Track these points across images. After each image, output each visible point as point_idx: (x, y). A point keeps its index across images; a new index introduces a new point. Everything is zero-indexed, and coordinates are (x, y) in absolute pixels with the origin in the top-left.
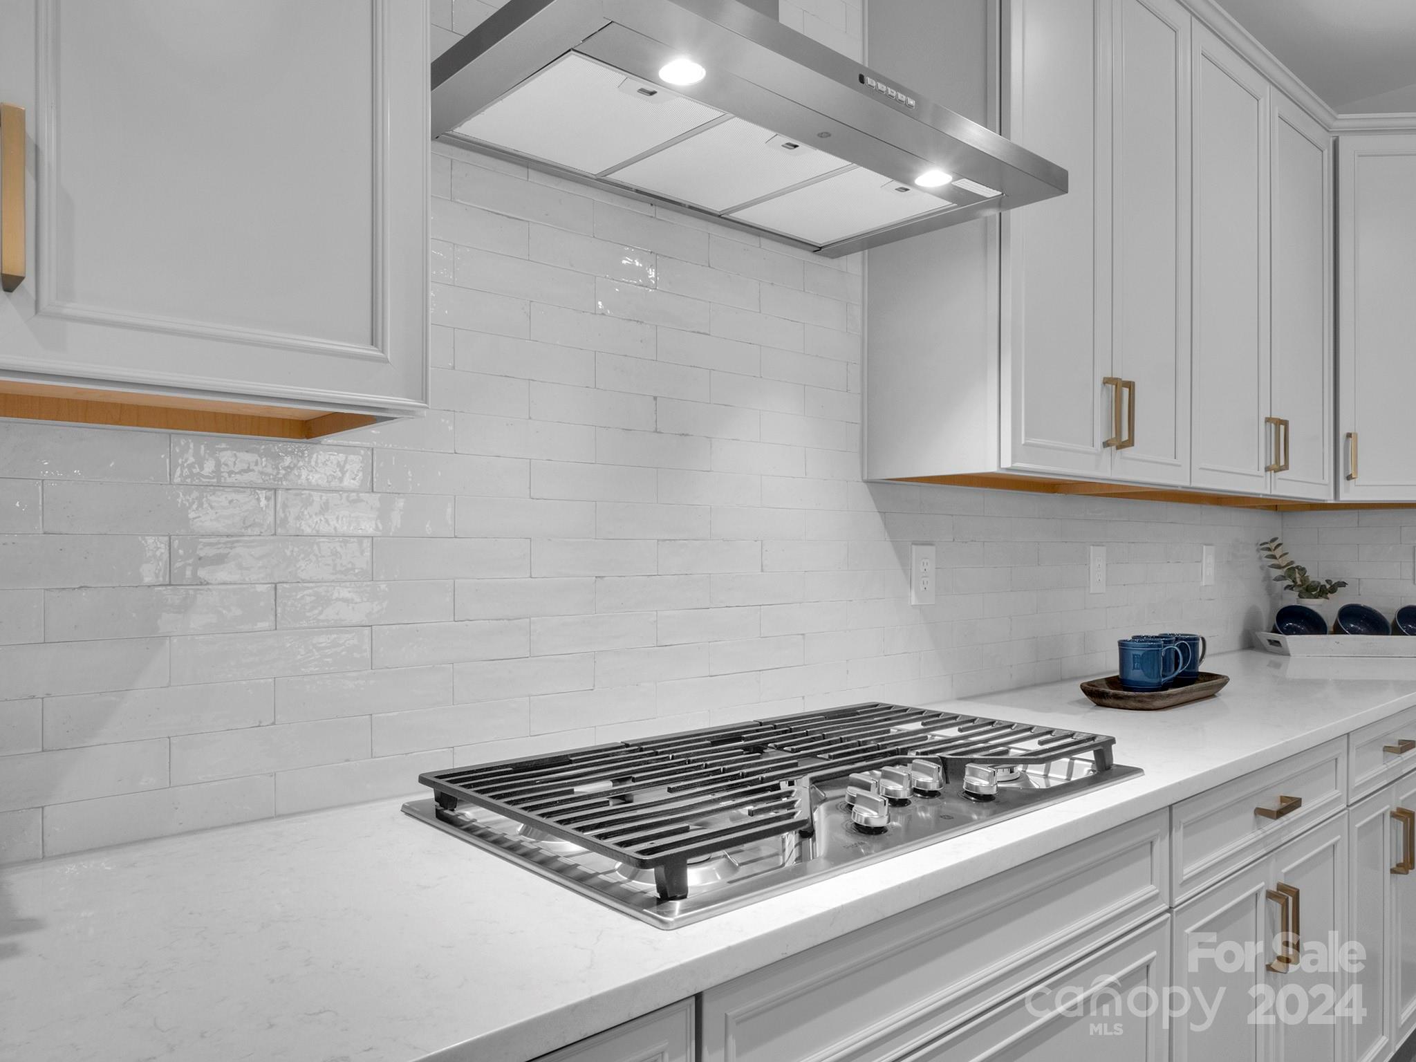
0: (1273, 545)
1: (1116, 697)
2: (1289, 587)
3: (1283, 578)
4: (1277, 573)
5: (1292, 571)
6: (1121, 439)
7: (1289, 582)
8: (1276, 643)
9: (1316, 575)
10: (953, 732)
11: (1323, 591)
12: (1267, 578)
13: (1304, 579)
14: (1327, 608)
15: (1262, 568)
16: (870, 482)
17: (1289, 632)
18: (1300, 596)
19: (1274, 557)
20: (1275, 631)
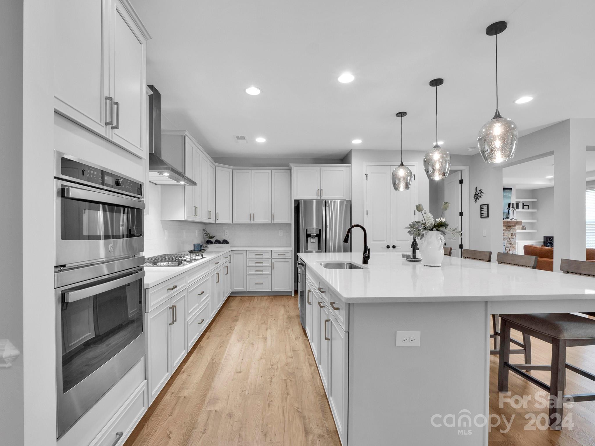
0: (205, 230)
1: (194, 252)
2: (207, 237)
3: (206, 235)
4: (205, 235)
5: (208, 234)
6: (196, 215)
7: (207, 236)
8: (206, 246)
9: (211, 235)
10: (177, 255)
11: (212, 237)
12: (203, 236)
13: (209, 236)
14: (213, 240)
15: (203, 234)
16: (161, 220)
17: (208, 244)
18: (209, 238)
19: (205, 232)
20: (206, 244)
